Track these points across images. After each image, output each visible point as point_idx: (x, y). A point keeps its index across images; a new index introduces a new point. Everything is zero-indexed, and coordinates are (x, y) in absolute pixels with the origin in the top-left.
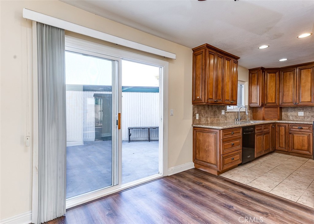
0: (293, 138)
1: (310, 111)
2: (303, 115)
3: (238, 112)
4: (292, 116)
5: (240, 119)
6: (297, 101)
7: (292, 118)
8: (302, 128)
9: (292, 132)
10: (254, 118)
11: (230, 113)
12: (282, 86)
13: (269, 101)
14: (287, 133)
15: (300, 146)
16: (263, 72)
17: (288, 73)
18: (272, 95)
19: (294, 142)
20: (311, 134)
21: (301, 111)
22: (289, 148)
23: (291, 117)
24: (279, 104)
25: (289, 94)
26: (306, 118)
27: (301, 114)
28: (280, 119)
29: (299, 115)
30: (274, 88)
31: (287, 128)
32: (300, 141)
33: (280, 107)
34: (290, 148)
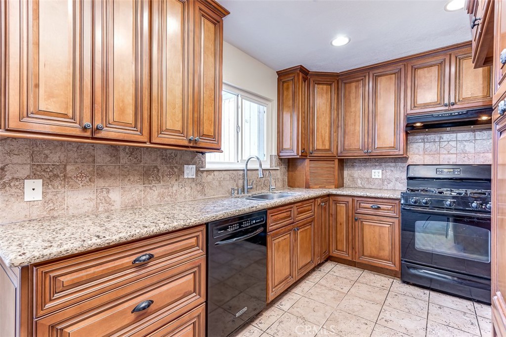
0: (362, 230)
1: (392, 169)
2: (380, 177)
3: (244, 170)
4: (361, 178)
5: (248, 189)
6: (370, 146)
7: (361, 183)
8: (379, 208)
9: (360, 216)
10: (291, 184)
11: (215, 173)
12: (342, 112)
13: (318, 145)
14: (350, 219)
15: (376, 248)
16: (305, 79)
17: (354, 84)
18: (323, 132)
19: (364, 239)
20: (396, 221)
21: (377, 167)
22: (354, 252)
23: (359, 182)
24: (337, 154)
25: (355, 130)
26: (386, 183)
27: (377, 173)
28: (340, 185)
29: (373, 177)
30: (327, 117)
31: (351, 208)
32: (374, 237)
33: (339, 159)
34: (356, 253)
